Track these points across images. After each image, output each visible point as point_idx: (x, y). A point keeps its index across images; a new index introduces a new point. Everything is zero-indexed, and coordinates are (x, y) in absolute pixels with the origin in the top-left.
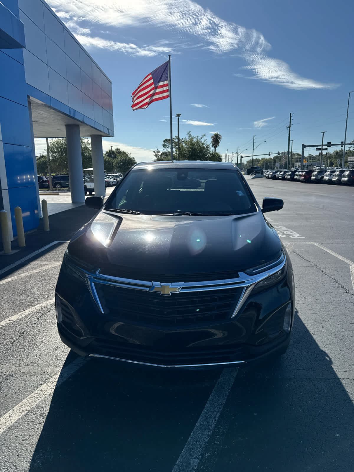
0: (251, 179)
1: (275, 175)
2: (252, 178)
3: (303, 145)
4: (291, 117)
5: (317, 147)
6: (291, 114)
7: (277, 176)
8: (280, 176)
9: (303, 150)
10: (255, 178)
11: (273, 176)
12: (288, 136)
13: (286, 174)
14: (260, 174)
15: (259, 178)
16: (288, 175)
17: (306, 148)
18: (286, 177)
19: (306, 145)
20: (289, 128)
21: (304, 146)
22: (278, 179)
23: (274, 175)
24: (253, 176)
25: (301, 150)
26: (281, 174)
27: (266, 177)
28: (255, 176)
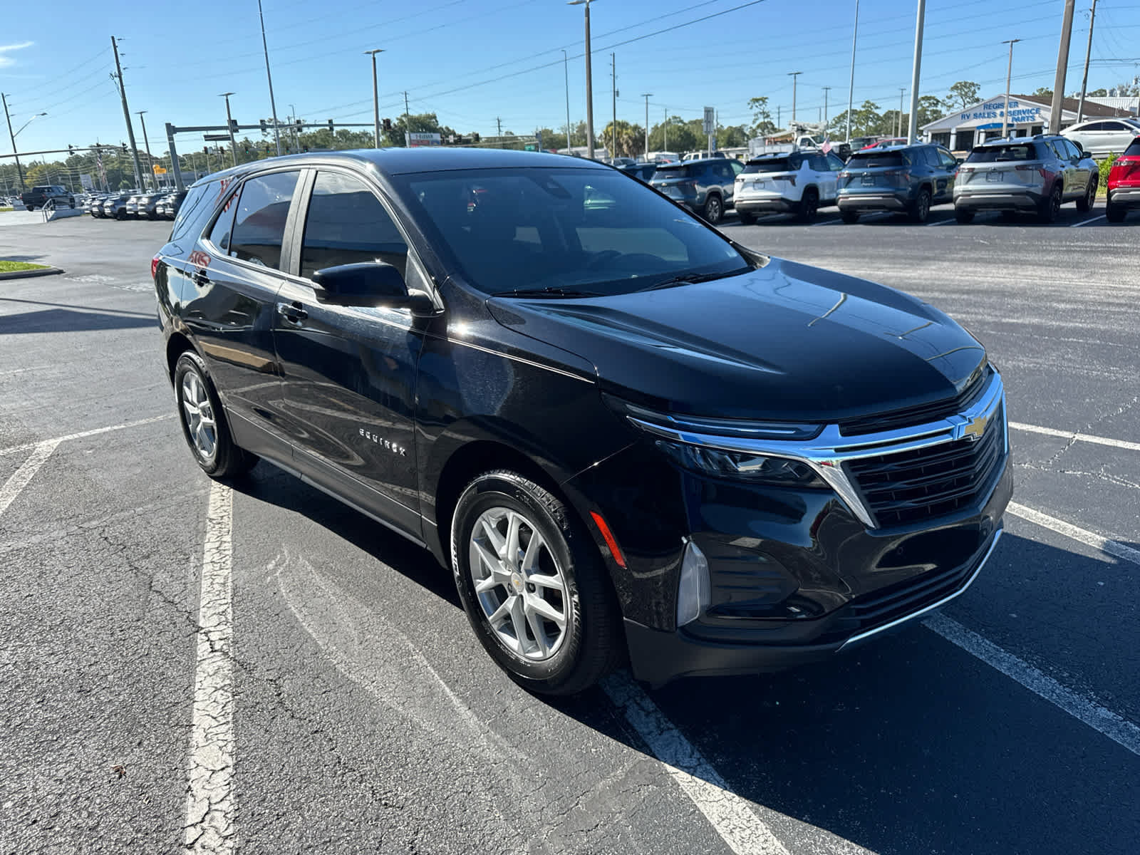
0: (48, 221)
1: (124, 206)
2: (49, 218)
3: (168, 125)
4: (115, 47)
5: (205, 133)
6: (113, 38)
7: (130, 210)
8: (142, 210)
9: (171, 139)
10: (58, 218)
11: (116, 210)
12: (121, 99)
13: (157, 203)
14: (67, 208)
15: (69, 217)
16: (165, 206)
17: (178, 133)
18: (159, 210)
19: (177, 126)
20: (117, 79)
21: (171, 130)
22: (136, 217)
23: (118, 207)
24: (51, 213)
25: (167, 140)
26: (142, 205)
27: (92, 213)
28: (53, 212)
